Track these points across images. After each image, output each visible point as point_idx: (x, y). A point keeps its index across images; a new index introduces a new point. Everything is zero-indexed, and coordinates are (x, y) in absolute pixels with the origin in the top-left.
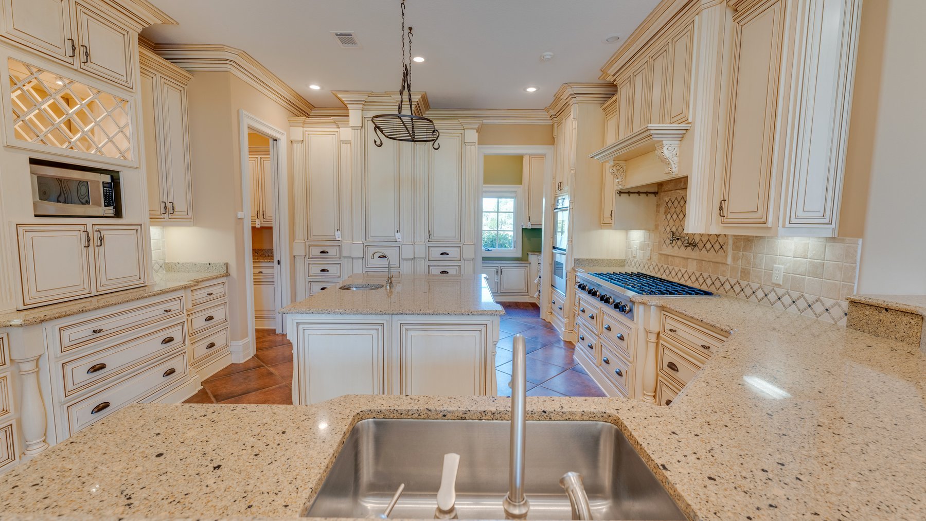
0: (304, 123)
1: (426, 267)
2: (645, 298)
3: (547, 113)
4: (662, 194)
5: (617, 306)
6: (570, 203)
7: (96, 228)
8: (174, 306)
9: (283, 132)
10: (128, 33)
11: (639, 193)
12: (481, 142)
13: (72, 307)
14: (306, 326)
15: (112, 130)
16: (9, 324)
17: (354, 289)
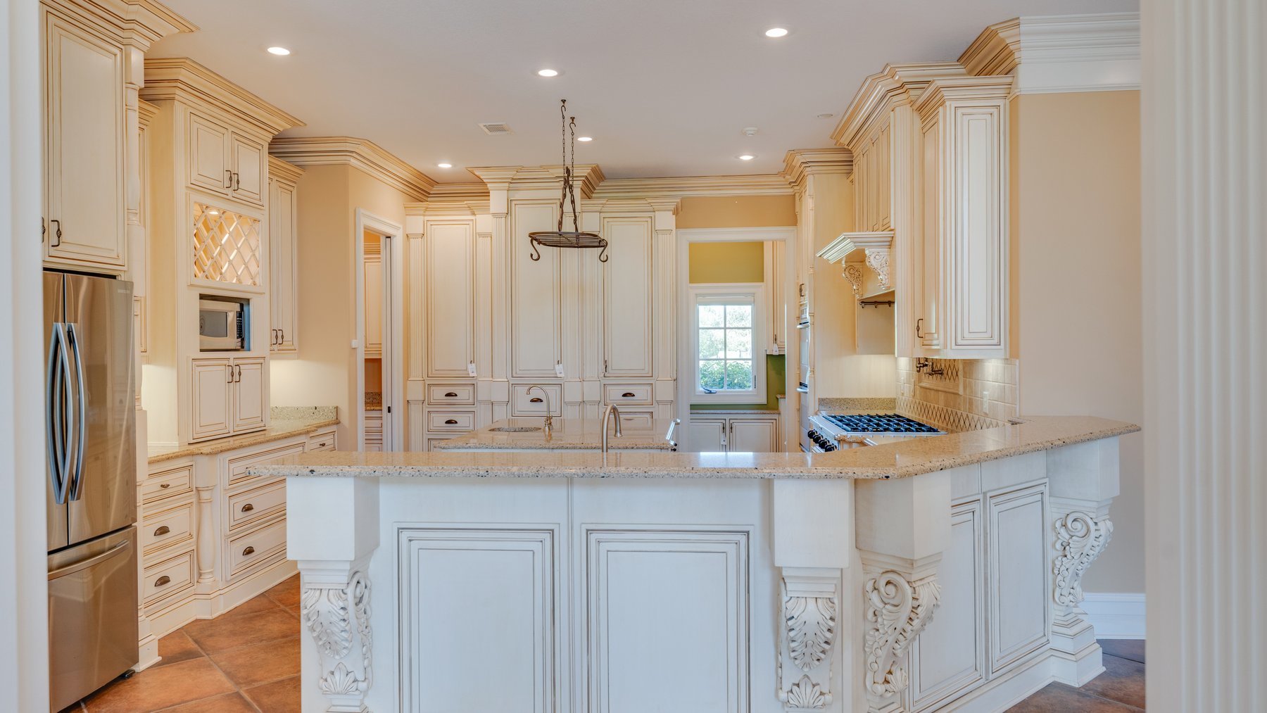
0: (427, 209)
6: (810, 316)
7: (235, 362)
9: (397, 225)
10: (262, 146)
11: (889, 303)
12: (681, 226)
15: (247, 254)
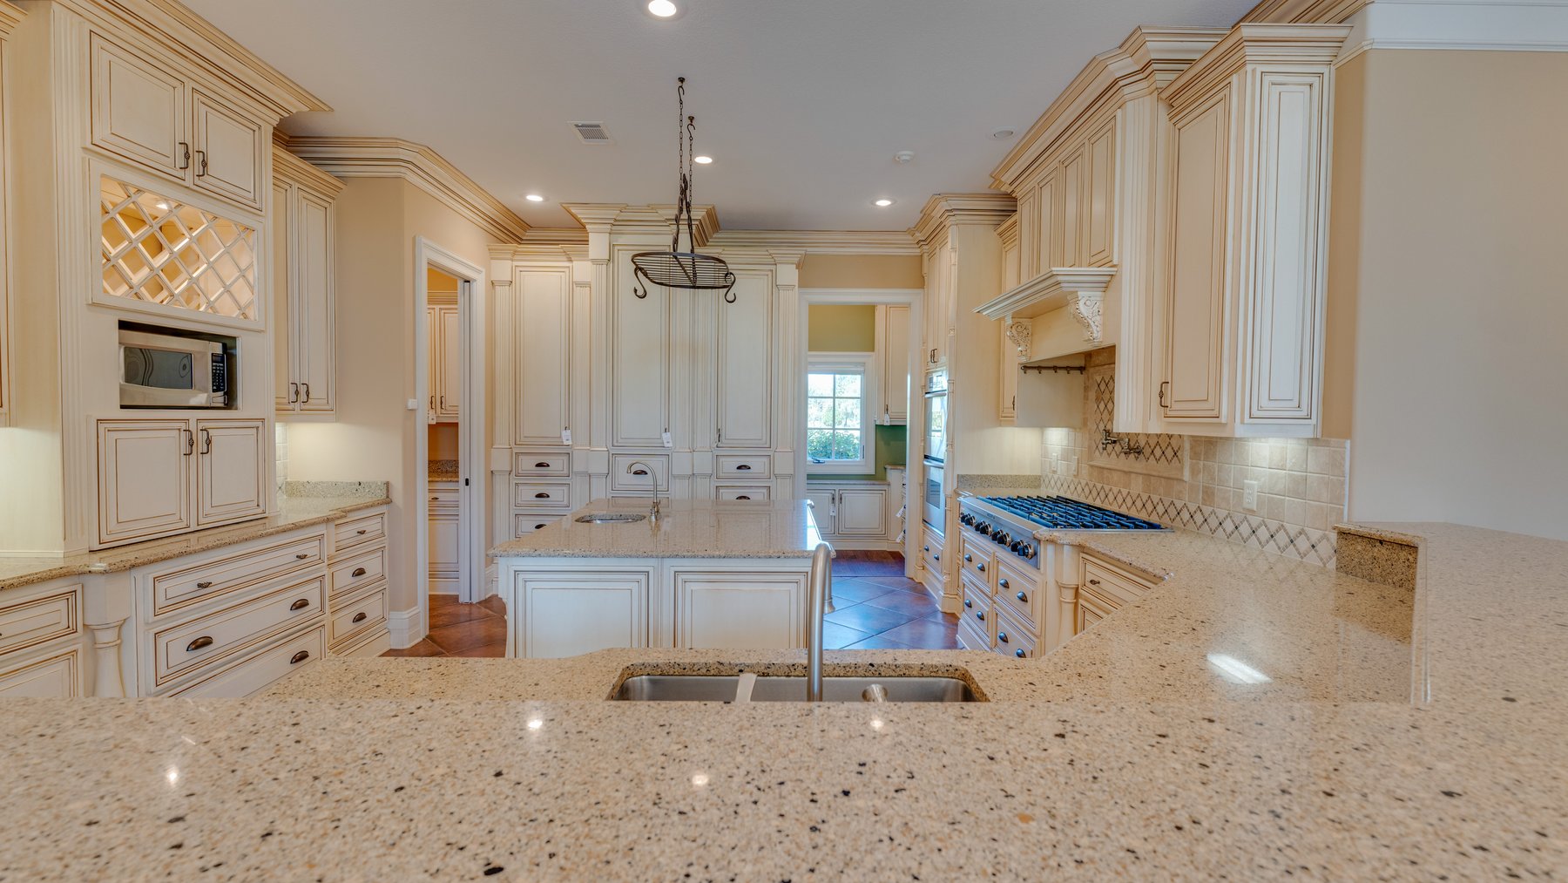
0: (515, 253)
1: (713, 491)
2: (1057, 533)
3: (911, 238)
4: (1091, 370)
5: (1015, 548)
6: (949, 383)
7: (201, 425)
8: (311, 549)
9: (481, 269)
10: (260, 127)
11: (1055, 368)
12: (804, 283)
13: (170, 547)
14: (528, 576)
15: (229, 273)
16: (87, 569)
17: (598, 522)
